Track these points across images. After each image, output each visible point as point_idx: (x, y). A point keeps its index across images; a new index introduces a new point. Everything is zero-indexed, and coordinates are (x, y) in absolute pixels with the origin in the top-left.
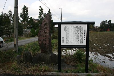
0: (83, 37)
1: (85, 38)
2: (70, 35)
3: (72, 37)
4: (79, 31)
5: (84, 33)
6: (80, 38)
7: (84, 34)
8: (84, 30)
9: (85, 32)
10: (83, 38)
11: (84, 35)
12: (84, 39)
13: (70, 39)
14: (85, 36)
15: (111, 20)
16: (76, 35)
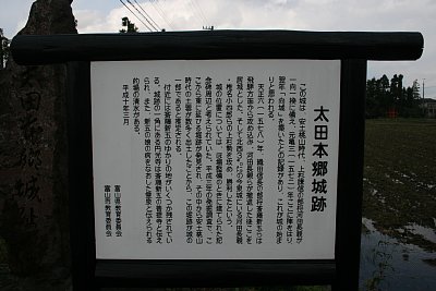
0: (308, 186)
1: (320, 187)
2: (178, 162)
3: (195, 182)
4: (271, 126)
5: (311, 142)
6: (274, 195)
7: (310, 149)
8: (310, 115)
9: (321, 132)
10: (308, 194)
11: (310, 158)
12: (319, 205)
13: (179, 197)
14: (320, 168)
15: (401, 77)
16: (240, 163)
